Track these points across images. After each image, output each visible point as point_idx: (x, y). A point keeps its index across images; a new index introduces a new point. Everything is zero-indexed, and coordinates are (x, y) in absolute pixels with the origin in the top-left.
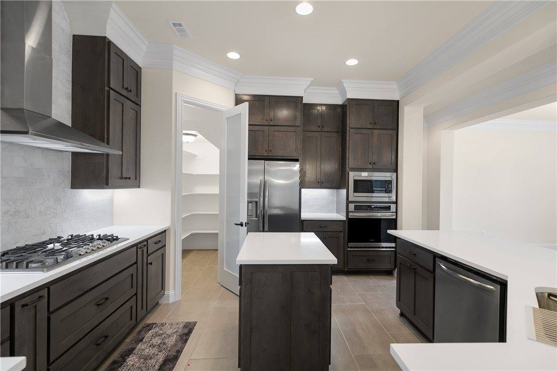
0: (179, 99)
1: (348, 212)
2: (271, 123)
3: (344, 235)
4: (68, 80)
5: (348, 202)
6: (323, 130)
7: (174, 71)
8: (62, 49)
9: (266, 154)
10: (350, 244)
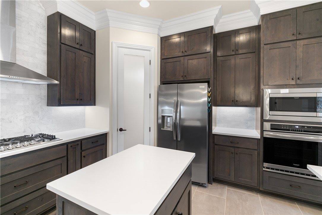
0: (114, 46)
1: (262, 131)
2: (186, 54)
3: (259, 154)
4: (44, 43)
5: (263, 121)
6: (237, 53)
7: (111, 28)
8: (39, 25)
9: (182, 79)
10: (266, 165)
